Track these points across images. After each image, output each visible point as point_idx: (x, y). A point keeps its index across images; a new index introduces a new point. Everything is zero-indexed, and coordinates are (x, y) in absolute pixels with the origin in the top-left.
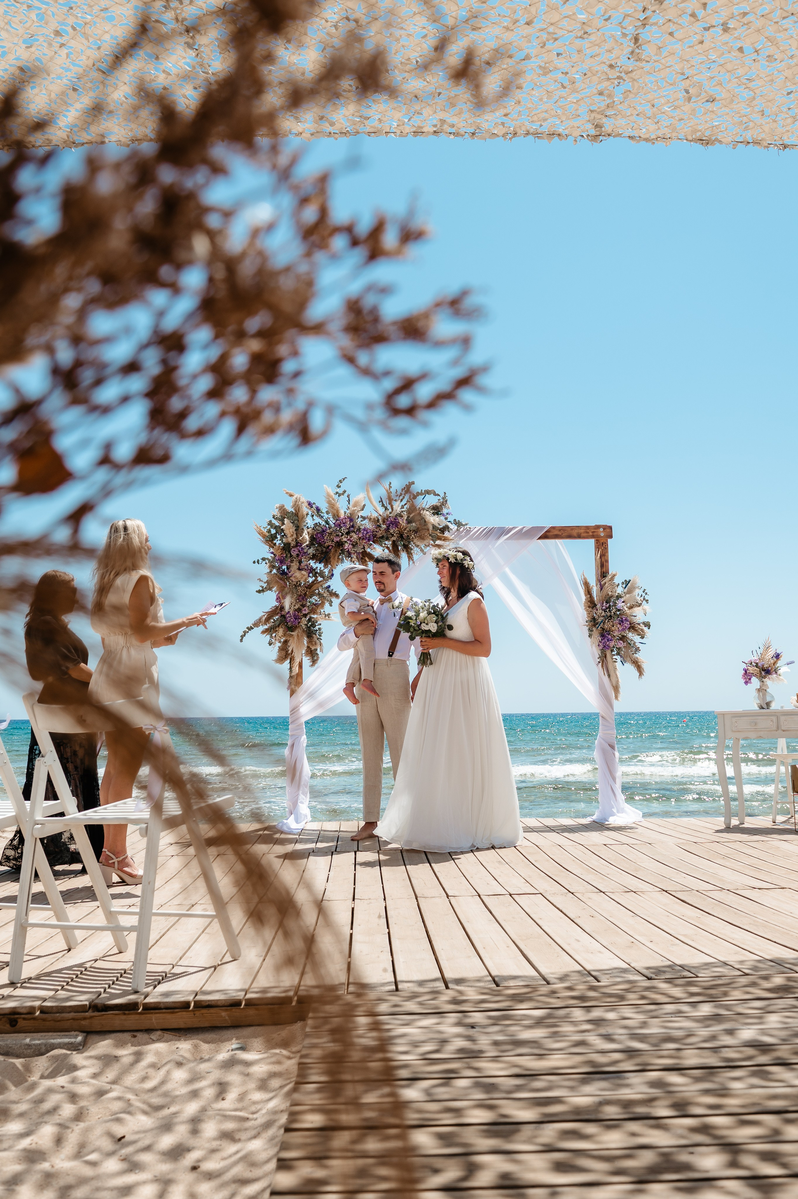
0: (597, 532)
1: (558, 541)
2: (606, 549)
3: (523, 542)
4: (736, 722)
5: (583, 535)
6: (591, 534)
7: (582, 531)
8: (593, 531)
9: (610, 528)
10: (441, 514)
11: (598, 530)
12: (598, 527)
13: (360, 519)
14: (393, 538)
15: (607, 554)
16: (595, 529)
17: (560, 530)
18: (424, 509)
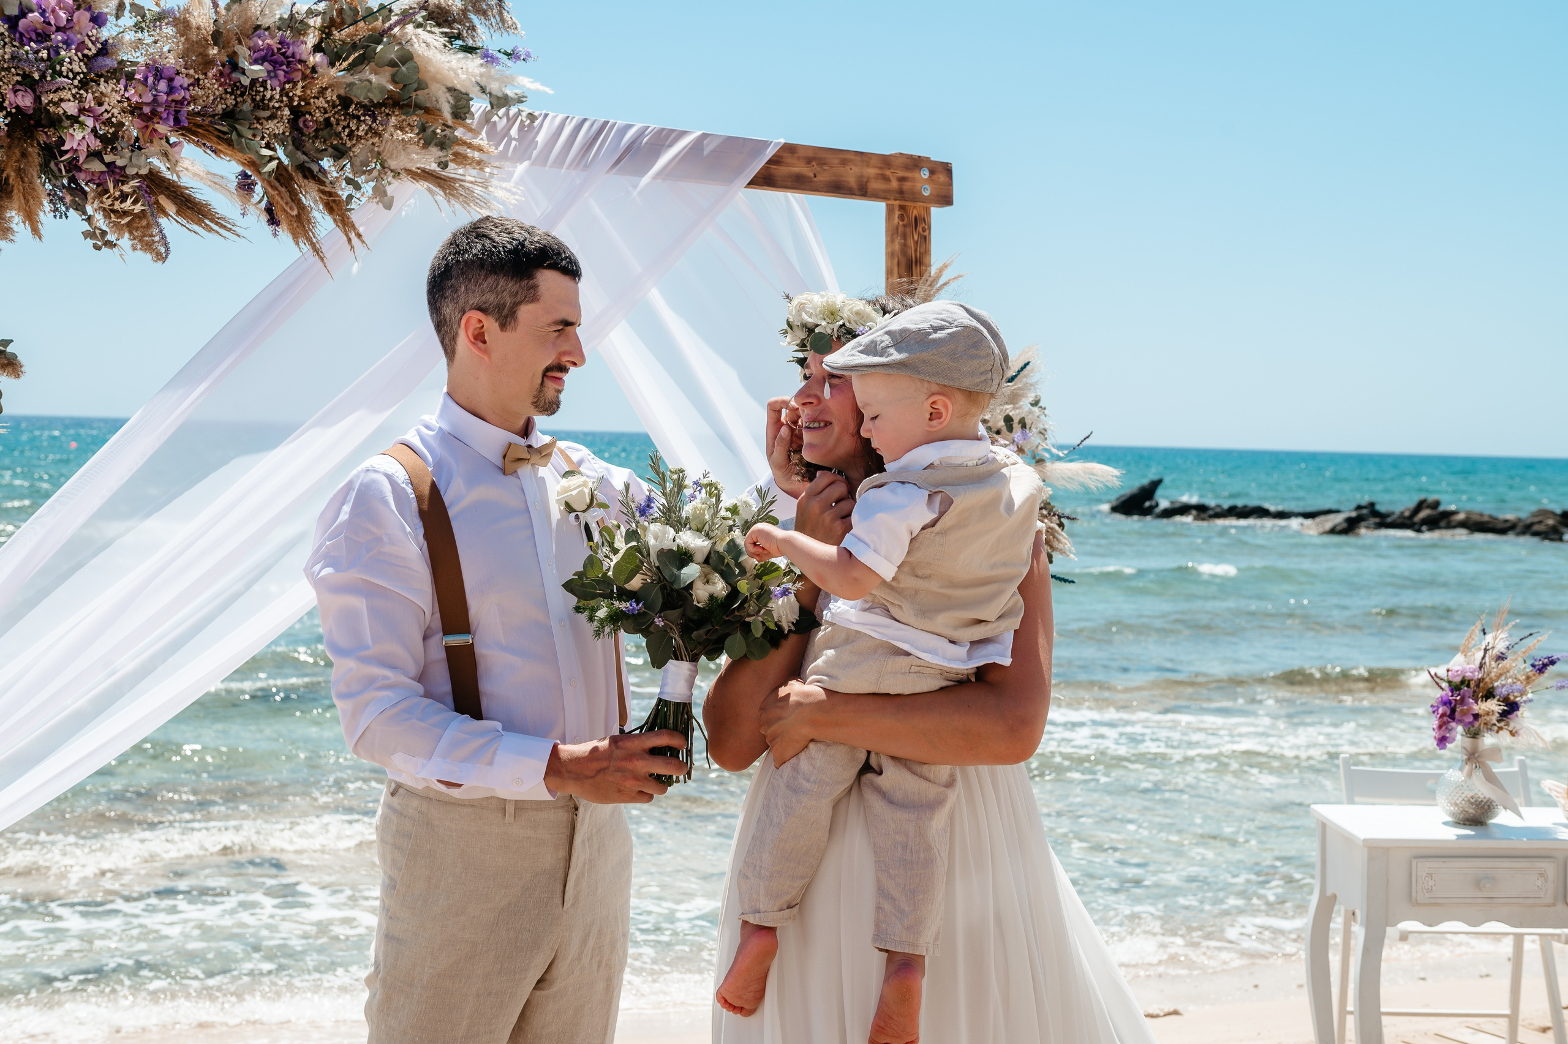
0: (913, 180)
1: (794, 199)
2: (925, 239)
3: (701, 191)
4: (1430, 875)
5: (875, 185)
6: (895, 184)
7: (872, 171)
8: (901, 174)
9: (947, 169)
10: (470, 50)
11: (915, 175)
12: (915, 163)
13: (128, 20)
14: (270, 124)
15: (926, 261)
16: (907, 168)
17: (809, 161)
18: (406, 17)
